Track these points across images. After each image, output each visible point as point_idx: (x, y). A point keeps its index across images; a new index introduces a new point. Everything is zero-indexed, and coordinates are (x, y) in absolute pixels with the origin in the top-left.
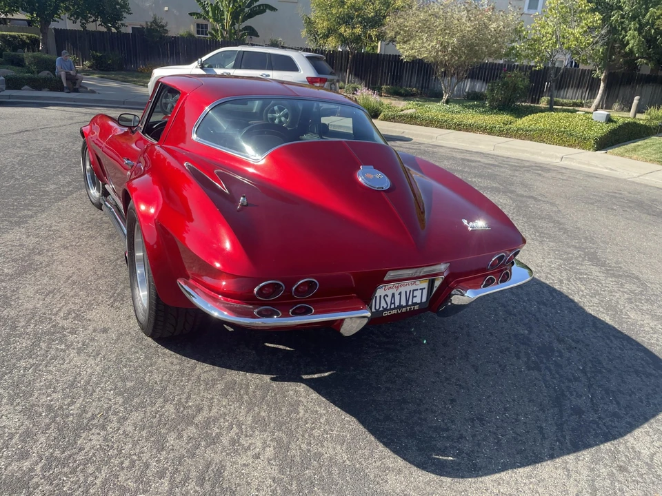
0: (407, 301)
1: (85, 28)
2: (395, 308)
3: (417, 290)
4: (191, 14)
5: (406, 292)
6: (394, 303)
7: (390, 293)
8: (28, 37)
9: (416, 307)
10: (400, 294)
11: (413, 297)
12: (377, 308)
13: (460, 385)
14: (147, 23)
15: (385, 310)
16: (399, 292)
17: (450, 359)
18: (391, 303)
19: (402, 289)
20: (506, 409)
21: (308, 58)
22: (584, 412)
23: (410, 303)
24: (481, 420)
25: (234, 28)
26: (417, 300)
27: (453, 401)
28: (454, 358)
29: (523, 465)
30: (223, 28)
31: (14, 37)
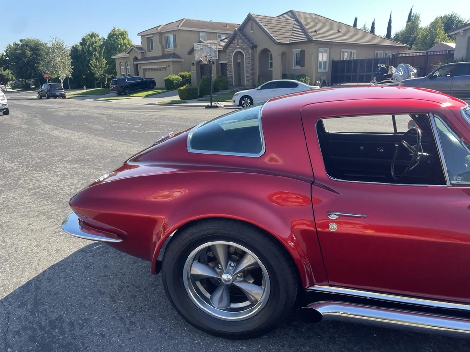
13: (106, 276)
17: (122, 288)
20: (73, 280)
22: (18, 307)
24: (86, 267)
27: (106, 267)
28: (120, 291)
29: (60, 261)
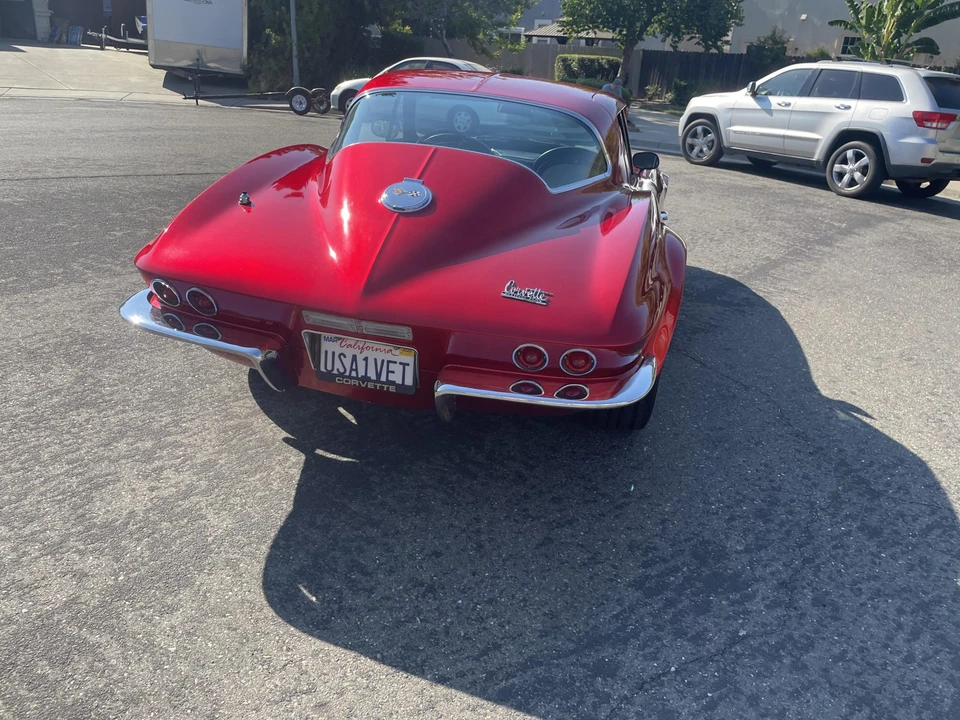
0: (379, 375)
1: (675, 48)
2: (357, 378)
3: (395, 362)
4: (831, 23)
5: (375, 360)
6: (356, 370)
7: (349, 353)
8: (608, 61)
9: (392, 389)
10: (366, 359)
11: (388, 372)
12: (329, 368)
13: (481, 547)
14: (759, 38)
15: (341, 375)
16: (364, 355)
17: (528, 517)
18: (351, 370)
19: (371, 355)
20: (491, 601)
21: (928, 80)
22: (612, 676)
23: (383, 378)
24: (431, 591)
25: (899, 42)
26: (397, 378)
27: (436, 554)
28: (538, 518)
30: (878, 43)
31: (592, 61)
